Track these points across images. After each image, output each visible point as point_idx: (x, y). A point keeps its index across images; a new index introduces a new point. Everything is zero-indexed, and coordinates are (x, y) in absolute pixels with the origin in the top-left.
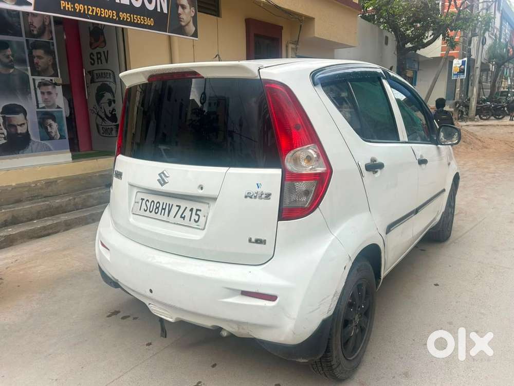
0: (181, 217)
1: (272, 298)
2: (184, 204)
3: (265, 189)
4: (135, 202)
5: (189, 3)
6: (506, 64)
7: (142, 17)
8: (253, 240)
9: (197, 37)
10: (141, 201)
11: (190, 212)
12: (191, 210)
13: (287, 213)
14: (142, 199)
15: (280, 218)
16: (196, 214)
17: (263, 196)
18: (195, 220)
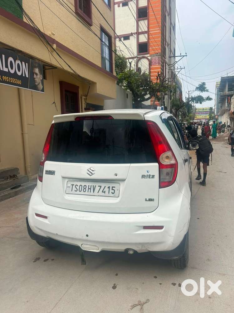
0: (103, 192)
1: (161, 228)
2: (103, 185)
3: (151, 173)
4: (67, 187)
5: (39, 72)
6: (180, 109)
7: (15, 79)
8: (147, 199)
9: (44, 92)
10: (72, 186)
11: (108, 189)
12: (109, 187)
13: (163, 184)
14: (72, 185)
15: (160, 187)
16: (112, 189)
17: (151, 177)
18: (112, 192)
